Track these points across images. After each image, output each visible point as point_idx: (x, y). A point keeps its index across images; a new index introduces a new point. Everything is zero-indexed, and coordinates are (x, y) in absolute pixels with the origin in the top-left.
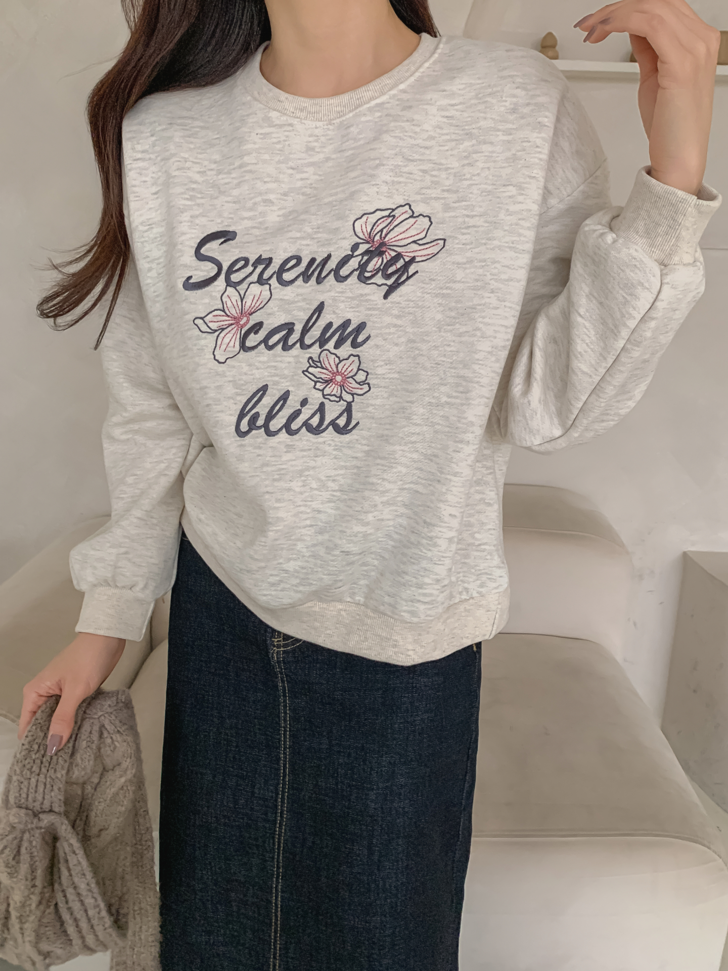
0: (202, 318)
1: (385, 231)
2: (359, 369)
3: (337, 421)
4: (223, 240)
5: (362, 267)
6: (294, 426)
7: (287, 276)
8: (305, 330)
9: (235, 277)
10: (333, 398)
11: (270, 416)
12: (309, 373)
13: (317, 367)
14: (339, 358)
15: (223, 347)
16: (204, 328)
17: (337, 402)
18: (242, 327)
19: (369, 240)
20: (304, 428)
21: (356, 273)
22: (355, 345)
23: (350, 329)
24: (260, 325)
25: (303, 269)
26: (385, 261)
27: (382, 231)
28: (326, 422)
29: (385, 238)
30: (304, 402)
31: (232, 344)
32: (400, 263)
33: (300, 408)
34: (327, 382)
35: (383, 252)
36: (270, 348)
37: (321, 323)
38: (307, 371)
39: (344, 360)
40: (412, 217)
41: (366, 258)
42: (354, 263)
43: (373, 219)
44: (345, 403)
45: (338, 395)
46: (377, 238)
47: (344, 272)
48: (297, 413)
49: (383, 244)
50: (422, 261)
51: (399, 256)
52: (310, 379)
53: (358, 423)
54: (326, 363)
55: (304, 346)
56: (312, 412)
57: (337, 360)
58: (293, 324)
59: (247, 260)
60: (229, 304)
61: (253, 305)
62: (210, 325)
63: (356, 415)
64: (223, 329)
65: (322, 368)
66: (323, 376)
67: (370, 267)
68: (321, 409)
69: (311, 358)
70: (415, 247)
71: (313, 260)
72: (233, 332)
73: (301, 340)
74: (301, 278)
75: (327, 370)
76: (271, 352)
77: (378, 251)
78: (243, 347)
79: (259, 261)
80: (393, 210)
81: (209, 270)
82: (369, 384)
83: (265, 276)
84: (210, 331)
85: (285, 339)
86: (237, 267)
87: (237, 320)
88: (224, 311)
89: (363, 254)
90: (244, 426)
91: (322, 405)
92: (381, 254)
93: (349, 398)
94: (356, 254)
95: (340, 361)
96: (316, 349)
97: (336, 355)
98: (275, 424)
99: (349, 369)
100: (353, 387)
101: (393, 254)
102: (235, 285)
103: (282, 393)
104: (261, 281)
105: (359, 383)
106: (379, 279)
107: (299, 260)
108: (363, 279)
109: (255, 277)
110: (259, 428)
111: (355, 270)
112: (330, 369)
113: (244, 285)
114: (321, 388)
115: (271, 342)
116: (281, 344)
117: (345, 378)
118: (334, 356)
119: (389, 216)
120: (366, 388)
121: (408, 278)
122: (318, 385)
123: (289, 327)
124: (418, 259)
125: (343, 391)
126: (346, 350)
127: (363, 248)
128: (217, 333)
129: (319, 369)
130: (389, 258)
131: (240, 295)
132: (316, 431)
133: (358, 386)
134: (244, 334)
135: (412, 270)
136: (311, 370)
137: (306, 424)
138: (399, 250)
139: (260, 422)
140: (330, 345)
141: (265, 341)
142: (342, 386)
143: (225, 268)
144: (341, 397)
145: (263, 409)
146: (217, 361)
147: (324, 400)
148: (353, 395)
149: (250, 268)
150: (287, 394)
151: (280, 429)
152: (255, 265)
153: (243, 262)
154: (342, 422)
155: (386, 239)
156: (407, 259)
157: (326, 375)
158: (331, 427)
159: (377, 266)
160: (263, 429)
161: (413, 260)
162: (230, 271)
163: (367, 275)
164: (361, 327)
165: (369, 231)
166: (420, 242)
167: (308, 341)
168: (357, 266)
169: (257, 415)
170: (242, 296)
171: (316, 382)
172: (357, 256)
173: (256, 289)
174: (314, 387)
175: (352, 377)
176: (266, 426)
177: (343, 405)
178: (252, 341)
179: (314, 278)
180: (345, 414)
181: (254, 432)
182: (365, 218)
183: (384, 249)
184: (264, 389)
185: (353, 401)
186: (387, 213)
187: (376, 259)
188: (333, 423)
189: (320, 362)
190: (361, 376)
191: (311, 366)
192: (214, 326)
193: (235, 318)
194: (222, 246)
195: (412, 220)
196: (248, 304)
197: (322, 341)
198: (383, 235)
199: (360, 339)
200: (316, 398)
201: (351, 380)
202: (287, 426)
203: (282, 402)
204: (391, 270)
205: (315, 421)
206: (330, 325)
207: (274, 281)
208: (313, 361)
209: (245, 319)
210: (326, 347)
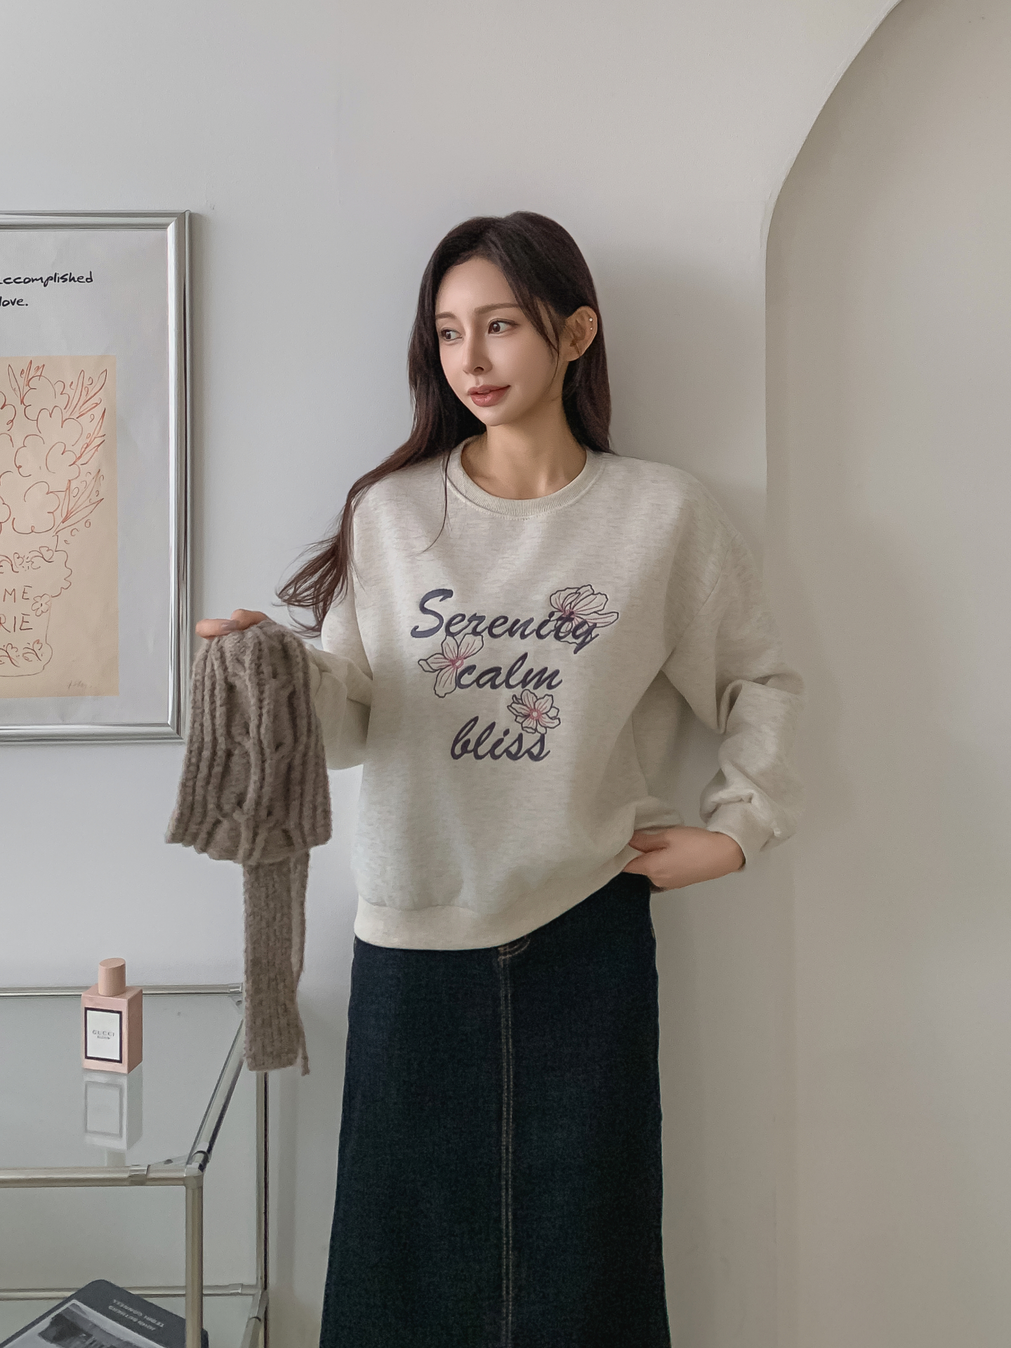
0: (425, 660)
1: (573, 604)
2: (551, 707)
3: (532, 750)
4: (441, 597)
5: (558, 630)
6: (498, 751)
7: (496, 631)
8: (510, 673)
9: (453, 629)
10: (529, 730)
11: (479, 743)
12: (512, 708)
13: (519, 703)
14: (536, 697)
15: (442, 684)
16: (427, 668)
17: (533, 733)
18: (457, 668)
19: (562, 609)
20: (505, 754)
21: (553, 633)
22: (550, 687)
23: (546, 675)
24: (472, 668)
25: (509, 627)
26: (574, 625)
27: (571, 603)
28: (523, 750)
29: (573, 608)
30: (506, 732)
31: (449, 681)
32: (586, 627)
33: (503, 737)
34: (526, 717)
35: (573, 619)
36: (480, 686)
37: (524, 669)
38: (511, 706)
39: (540, 699)
40: (593, 594)
41: (559, 622)
42: (551, 626)
43: (563, 594)
44: (540, 735)
45: (534, 728)
46: (568, 608)
47: (543, 632)
48: (500, 741)
49: (572, 613)
50: (602, 627)
51: (585, 622)
52: (513, 713)
53: (549, 752)
54: (526, 701)
55: (509, 686)
56: (513, 741)
57: (535, 699)
58: (501, 668)
59: (464, 616)
60: (448, 649)
61: (467, 651)
62: (431, 665)
63: (548, 745)
64: (442, 669)
65: (523, 704)
66: (523, 712)
67: (563, 630)
68: (520, 739)
69: (514, 696)
70: (595, 616)
71: (517, 621)
72: (450, 671)
73: (507, 681)
74: (507, 633)
75: (526, 705)
76: (481, 689)
77: (569, 618)
78: (458, 684)
79: (474, 617)
80: (579, 589)
81: (431, 622)
82: (559, 719)
83: (479, 629)
84: (432, 670)
85: (493, 680)
86: (454, 621)
87: (453, 662)
88: (443, 654)
89: (558, 620)
90: (458, 750)
91: (521, 736)
92: (571, 620)
93: (542, 730)
94: (552, 619)
95: (538, 700)
96: (519, 688)
97: (534, 694)
98: (482, 750)
99: (544, 707)
100: (547, 721)
101: (580, 620)
102: (453, 635)
103: (490, 723)
104: (475, 632)
105: (551, 718)
106: (570, 638)
107: (506, 619)
108: (557, 637)
109: (470, 629)
110: (471, 752)
111: (553, 631)
112: (529, 706)
113: (461, 635)
114: (521, 721)
115: (481, 682)
116: (490, 683)
117: (540, 714)
118: (533, 695)
119: (576, 593)
120: (556, 722)
121: (592, 639)
122: (519, 719)
123: (497, 670)
124: (598, 625)
125: (538, 725)
126: (543, 689)
127: (557, 615)
128: (437, 672)
129: (519, 706)
130: (577, 623)
131: (457, 643)
132: (514, 757)
133: (551, 721)
134: (459, 674)
135: (593, 635)
136: (514, 705)
137: (507, 751)
138: (584, 617)
139: (471, 747)
140: (530, 686)
141: (477, 680)
142: (537, 721)
143: (445, 621)
144: (536, 730)
145: (473, 736)
146: (438, 695)
147: (523, 732)
148: (546, 728)
149: (465, 622)
150: (493, 725)
151: (486, 754)
152: (470, 621)
153: (460, 618)
154: (535, 751)
155: (575, 609)
156: (591, 625)
157: (525, 711)
158: (526, 755)
159: (568, 629)
160: (473, 753)
161: (595, 625)
162: (449, 624)
163: (561, 635)
164: (556, 673)
165: (561, 603)
166: (599, 613)
167: (512, 682)
168: (553, 628)
169: (468, 741)
170: (459, 643)
171: (517, 716)
172: (553, 621)
173: (470, 638)
174: (516, 720)
175: (546, 713)
176: (475, 750)
177: (537, 736)
178: (466, 679)
179: (518, 635)
180: (539, 744)
181: (465, 755)
182: (558, 594)
183: (572, 616)
184: (476, 719)
185: (546, 733)
186: (574, 591)
187: (567, 624)
188: (529, 751)
189: (521, 699)
190: (553, 713)
191: (514, 702)
192: (435, 666)
193: (451, 661)
194: (442, 602)
195: (592, 597)
196: (463, 651)
197: (524, 682)
198: (572, 607)
199: (554, 683)
200: (515, 730)
201: (544, 716)
202: (492, 752)
203: (488, 731)
204: (578, 633)
205: (514, 749)
206: (531, 671)
207: (485, 634)
208: (516, 698)
209: (460, 662)
210: (527, 688)
